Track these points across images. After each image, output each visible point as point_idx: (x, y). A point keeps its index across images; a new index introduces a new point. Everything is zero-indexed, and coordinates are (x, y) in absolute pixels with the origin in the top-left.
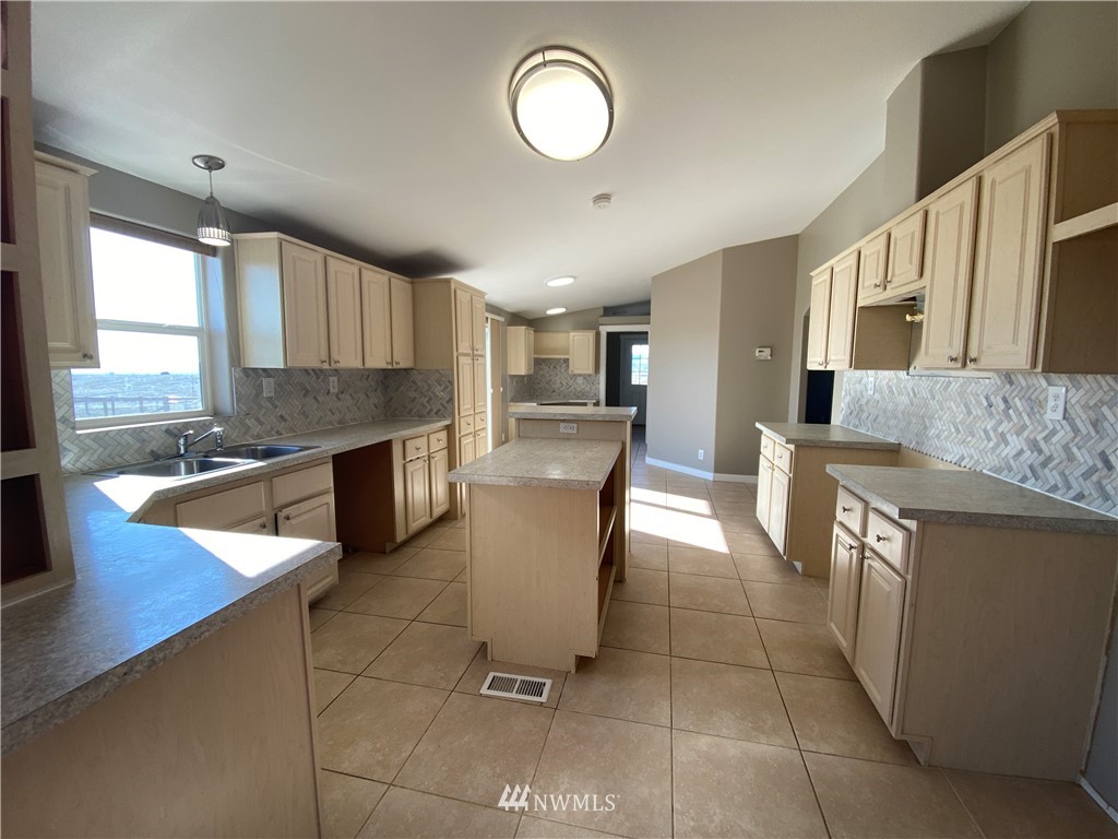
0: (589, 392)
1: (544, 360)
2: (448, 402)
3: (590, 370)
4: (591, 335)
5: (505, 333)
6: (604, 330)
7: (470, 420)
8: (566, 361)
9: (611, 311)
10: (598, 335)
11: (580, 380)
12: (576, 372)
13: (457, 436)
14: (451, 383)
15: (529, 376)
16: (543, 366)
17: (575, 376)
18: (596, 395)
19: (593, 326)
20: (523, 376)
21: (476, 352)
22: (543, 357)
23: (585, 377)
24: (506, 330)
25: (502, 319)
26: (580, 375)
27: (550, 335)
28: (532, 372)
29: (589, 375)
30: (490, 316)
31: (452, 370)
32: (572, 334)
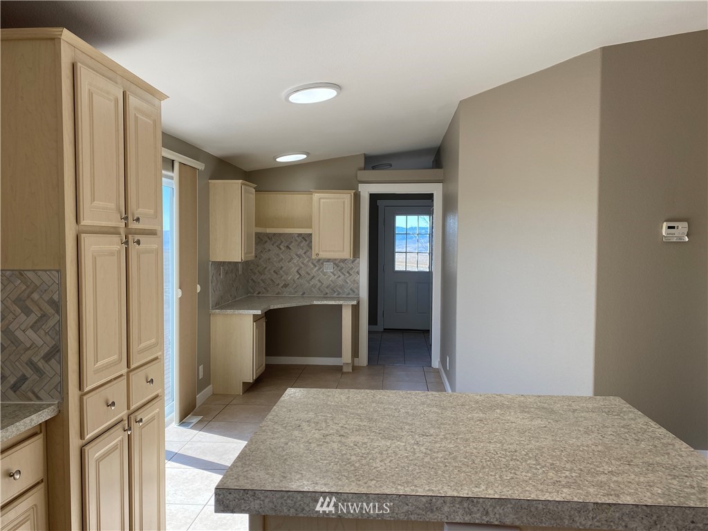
0: (342, 287)
1: (271, 237)
2: (47, 358)
3: (347, 253)
4: (346, 198)
5: (206, 193)
6: (366, 190)
7: (116, 392)
8: (307, 238)
9: (375, 162)
10: (357, 197)
11: (329, 268)
12: (323, 255)
13: (74, 443)
14: (58, 306)
15: (246, 264)
16: (268, 246)
17: (321, 262)
18: (355, 291)
19: (348, 184)
20: (237, 263)
21: (133, 225)
22: (269, 231)
23: (337, 263)
24: (207, 186)
25: (200, 166)
26: (329, 260)
27: (280, 197)
28: (252, 256)
29: (344, 261)
30: (178, 158)
31: (61, 272)
32: (316, 196)
